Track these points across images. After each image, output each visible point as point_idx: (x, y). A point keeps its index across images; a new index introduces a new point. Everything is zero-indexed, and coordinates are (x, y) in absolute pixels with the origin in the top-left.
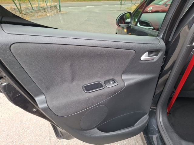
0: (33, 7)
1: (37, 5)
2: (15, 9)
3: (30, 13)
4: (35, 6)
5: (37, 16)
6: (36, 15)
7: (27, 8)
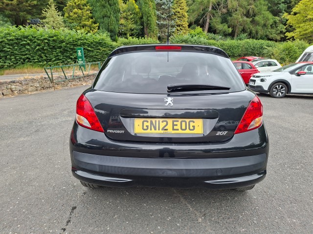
0: (66, 75)
1: (72, 74)
2: (45, 78)
3: (63, 83)
4: (69, 74)
5: (71, 86)
6: (70, 84)
7: (59, 77)
